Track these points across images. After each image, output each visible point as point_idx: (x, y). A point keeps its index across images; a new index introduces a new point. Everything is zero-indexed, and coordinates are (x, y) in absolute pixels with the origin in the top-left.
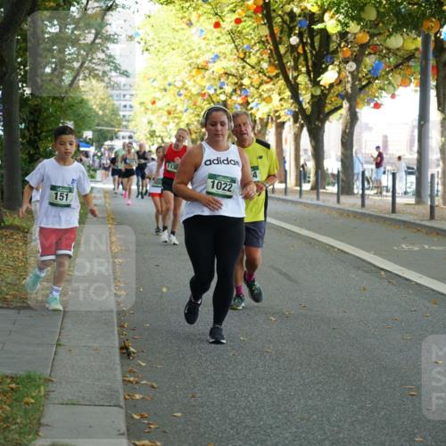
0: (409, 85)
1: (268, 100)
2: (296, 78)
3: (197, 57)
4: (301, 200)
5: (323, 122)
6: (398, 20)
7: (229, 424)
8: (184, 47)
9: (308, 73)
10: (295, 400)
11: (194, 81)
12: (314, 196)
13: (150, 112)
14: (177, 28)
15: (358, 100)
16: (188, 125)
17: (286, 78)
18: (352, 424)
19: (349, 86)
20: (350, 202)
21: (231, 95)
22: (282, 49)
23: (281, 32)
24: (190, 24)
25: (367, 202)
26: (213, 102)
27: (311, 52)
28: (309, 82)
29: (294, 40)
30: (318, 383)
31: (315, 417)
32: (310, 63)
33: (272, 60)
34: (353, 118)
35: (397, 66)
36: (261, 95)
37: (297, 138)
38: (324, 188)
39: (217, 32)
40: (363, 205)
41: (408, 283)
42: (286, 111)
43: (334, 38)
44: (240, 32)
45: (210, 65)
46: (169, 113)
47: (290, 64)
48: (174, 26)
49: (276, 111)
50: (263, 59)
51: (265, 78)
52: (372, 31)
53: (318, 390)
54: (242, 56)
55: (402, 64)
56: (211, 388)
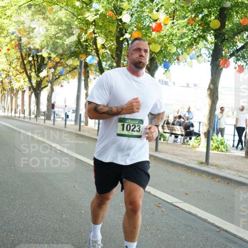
0: (74, 79)
1: (19, 81)
2: (30, 73)
4: (31, 121)
5: (40, 91)
6: (71, 54)
9: (35, 72)
10: (18, 200)
12: (35, 120)
15: (54, 83)
17: (27, 73)
19: (51, 78)
20: (49, 123)
21: (5, 78)
22: (26, 62)
23: (26, 55)
25: (56, 123)
27: (37, 64)
28: (35, 75)
29: (30, 59)
32: (36, 68)
33: (21, 66)
34: (52, 90)
35: (70, 71)
36: (16, 79)
37: (30, 97)
38: (40, 117)
40: (54, 124)
42: (26, 86)
43: (46, 59)
44: (9, 54)
47: (29, 68)
49: (22, 86)
50: (18, 65)
51: (18, 73)
52: (61, 57)
53: (27, 197)
54: (9, 63)
55: (72, 70)
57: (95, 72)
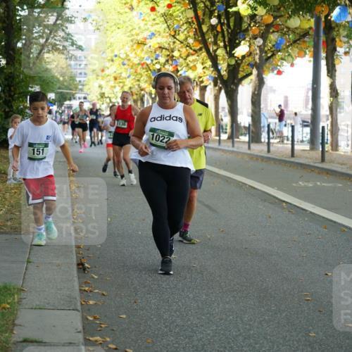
0: (304, 56)
1: (194, 68)
2: (215, 51)
3: (138, 35)
4: (220, 147)
5: (237, 86)
6: (296, 5)
7: (164, 324)
8: (127, 27)
9: (225, 47)
11: (136, 53)
12: (230, 144)
13: (100, 78)
14: (121, 11)
15: (265, 68)
16: (130, 88)
17: (208, 51)
18: (260, 323)
19: (257, 57)
20: (258, 149)
21: (165, 64)
22: (205, 28)
23: (204, 14)
24: (132, 8)
25: (272, 148)
26: (150, 70)
27: (227, 30)
28: (225, 54)
29: (214, 21)
30: (234, 291)
31: (231, 317)
32: (226, 39)
33: (197, 37)
34: (261, 82)
35: (295, 42)
36: (188, 65)
37: (217, 98)
38: (238, 138)
39: (153, 15)
40: (269, 151)
41: (304, 212)
42: (208, 77)
43: (246, 19)
44: (171, 15)
45: (148, 41)
46: (116, 79)
47: (211, 40)
48: (119, 10)
49: (200, 77)
50: (189, 36)
51: (191, 51)
52: (275, 14)
53: (234, 296)
54: (173, 33)
55: (299, 40)
56: (149, 296)
57: (346, 40)
